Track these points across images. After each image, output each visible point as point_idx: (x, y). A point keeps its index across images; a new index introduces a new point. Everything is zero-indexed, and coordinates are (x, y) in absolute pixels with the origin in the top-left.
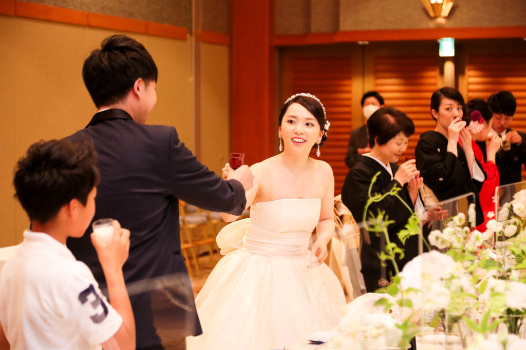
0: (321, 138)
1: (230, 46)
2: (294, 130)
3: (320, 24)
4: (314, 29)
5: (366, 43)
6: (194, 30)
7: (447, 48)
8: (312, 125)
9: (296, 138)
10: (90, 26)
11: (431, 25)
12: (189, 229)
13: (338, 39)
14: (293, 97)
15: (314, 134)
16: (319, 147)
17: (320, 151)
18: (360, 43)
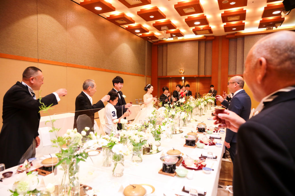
1: (151, 78)
3: (164, 75)
4: (163, 75)
6: (146, 75)
7: (183, 78)
10: (130, 75)
11: (180, 75)
13: (167, 77)
18: (170, 77)
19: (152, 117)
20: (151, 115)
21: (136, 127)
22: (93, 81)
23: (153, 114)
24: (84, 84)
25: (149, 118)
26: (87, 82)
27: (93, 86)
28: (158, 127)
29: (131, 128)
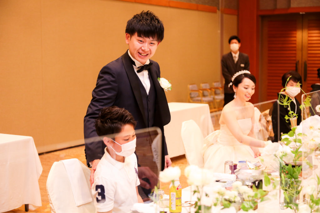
1: (238, 15)
2: (247, 92)
3: (281, 4)
5: (304, 13)
6: (220, 8)
10: (170, 7)
12: (217, 102)
18: (301, 13)
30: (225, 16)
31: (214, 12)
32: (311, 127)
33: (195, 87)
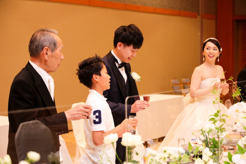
0: (219, 55)
1: (216, 20)
2: (209, 52)
6: (200, 14)
8: (216, 50)
9: (210, 55)
14: (208, 40)
15: (217, 53)
16: (218, 58)
17: (219, 59)
19: (210, 131)
20: (209, 126)
21: (166, 156)
22: (53, 32)
23: (214, 123)
24: (32, 42)
25: (203, 132)
26: (39, 35)
27: (55, 44)
28: (225, 157)
29: (151, 158)
30: (204, 21)
31: (195, 17)
32: (237, 111)
33: (177, 81)
